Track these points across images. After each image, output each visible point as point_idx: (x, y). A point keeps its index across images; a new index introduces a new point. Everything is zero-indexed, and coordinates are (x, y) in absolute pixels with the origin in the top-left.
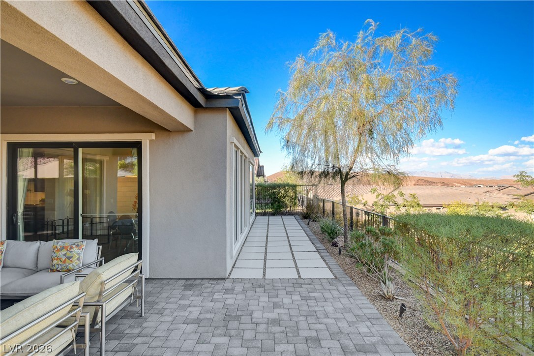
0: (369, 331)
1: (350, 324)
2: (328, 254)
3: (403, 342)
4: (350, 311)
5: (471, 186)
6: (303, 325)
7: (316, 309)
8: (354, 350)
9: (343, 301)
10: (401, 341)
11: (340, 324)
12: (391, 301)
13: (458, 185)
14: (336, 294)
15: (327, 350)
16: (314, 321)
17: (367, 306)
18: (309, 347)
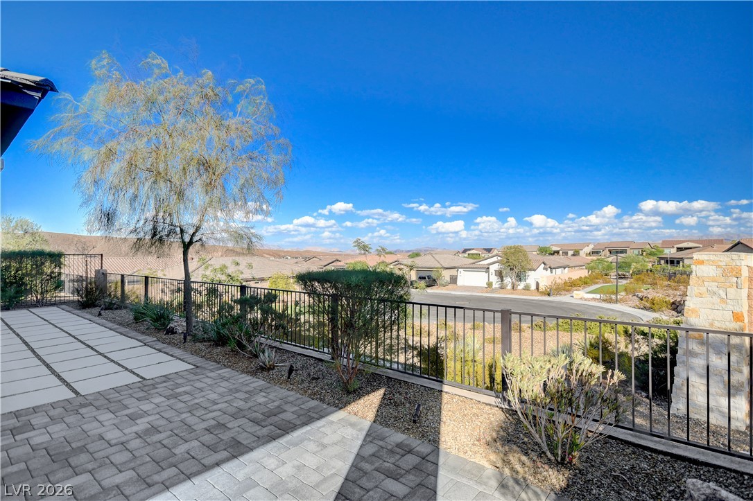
0: (267, 399)
1: (246, 400)
2: (165, 345)
3: (301, 396)
4: (237, 391)
5: (280, 257)
6: (191, 420)
7: (196, 401)
8: (264, 418)
9: (222, 384)
10: (298, 396)
11: (235, 405)
12: (273, 370)
13: (268, 256)
14: (209, 381)
15: (238, 429)
16: (203, 412)
17: (252, 380)
18: (216, 435)
